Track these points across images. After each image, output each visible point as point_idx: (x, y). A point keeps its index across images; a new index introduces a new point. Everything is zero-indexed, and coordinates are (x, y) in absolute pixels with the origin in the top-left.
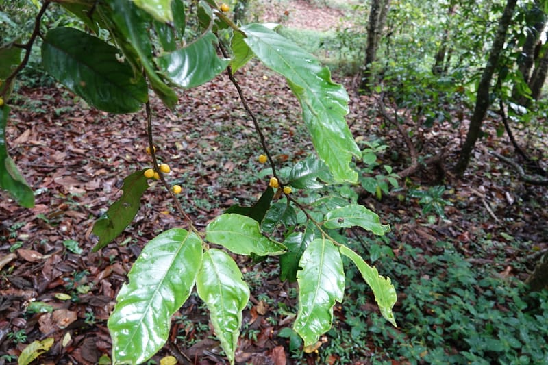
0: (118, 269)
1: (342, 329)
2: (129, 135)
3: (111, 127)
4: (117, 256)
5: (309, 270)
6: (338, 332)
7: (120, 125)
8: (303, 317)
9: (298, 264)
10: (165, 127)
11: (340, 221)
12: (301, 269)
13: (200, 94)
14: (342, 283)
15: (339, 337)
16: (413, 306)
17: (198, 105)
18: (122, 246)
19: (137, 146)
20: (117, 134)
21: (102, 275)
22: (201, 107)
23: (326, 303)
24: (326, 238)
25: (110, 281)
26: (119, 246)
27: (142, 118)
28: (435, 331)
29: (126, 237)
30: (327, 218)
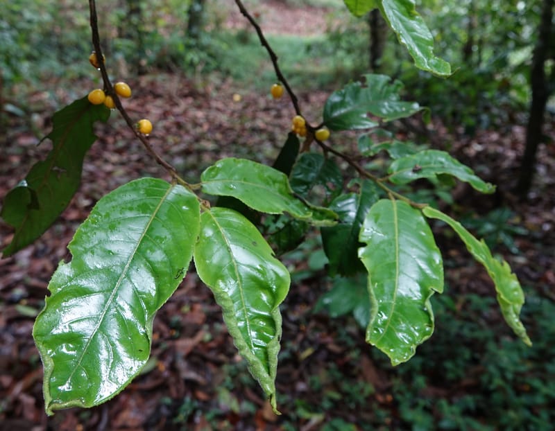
5: (378, 245)
8: (380, 322)
9: (358, 239)
10: (103, 172)
11: (417, 171)
12: (364, 245)
14: (437, 263)
16: (498, 382)
21: (18, 389)
23: (415, 296)
28: (537, 415)
30: (392, 171)
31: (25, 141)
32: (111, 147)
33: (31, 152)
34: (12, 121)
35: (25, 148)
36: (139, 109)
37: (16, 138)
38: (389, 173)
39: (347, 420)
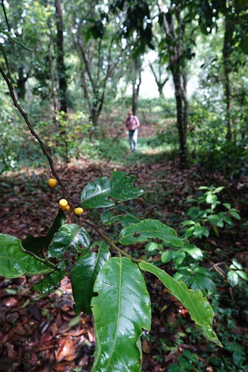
0: (19, 330)
1: (223, 356)
2: (25, 221)
3: (11, 218)
4: (18, 319)
5: (106, 294)
6: (220, 359)
7: (18, 216)
10: (51, 212)
13: (73, 187)
14: (147, 305)
15: (223, 364)
17: (72, 194)
18: (22, 309)
19: (31, 228)
20: (16, 222)
21: (5, 339)
22: (75, 195)
24: (123, 256)
25: (13, 343)
26: (20, 309)
27: (33, 209)
29: (25, 300)
30: (122, 235)
31: (11, 200)
32: (54, 199)
33: (15, 205)
34: (5, 190)
35: (12, 203)
36: (68, 179)
37: (8, 198)
38: (120, 237)
39: (192, 351)
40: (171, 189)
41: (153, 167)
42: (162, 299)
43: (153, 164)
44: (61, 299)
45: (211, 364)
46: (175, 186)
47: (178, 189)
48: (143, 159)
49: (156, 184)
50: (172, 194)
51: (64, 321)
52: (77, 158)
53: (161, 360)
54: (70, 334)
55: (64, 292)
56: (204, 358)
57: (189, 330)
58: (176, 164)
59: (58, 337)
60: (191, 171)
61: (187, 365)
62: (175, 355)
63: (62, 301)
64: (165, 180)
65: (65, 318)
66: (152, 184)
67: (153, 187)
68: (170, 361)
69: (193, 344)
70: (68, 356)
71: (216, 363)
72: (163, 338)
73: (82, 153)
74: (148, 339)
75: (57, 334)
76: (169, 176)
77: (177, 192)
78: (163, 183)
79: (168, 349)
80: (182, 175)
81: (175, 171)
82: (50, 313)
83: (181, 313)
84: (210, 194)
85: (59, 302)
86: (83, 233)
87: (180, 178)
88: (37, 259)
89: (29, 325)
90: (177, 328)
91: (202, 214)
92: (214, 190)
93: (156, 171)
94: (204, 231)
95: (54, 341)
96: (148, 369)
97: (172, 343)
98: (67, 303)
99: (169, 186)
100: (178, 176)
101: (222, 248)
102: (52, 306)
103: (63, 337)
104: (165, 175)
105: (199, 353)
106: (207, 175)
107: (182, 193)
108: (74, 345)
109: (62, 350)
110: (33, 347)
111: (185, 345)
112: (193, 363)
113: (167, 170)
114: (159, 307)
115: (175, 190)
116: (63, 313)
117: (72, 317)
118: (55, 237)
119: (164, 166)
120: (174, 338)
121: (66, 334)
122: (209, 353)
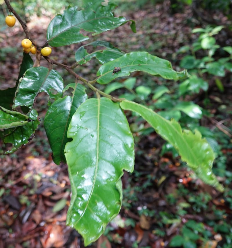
5: (82, 139)
8: (80, 204)
9: (66, 135)
11: (116, 71)
12: (71, 140)
14: (130, 146)
23: (111, 177)
24: (102, 96)
30: (100, 73)
38: (97, 75)
39: (197, 221)
40: (161, 40)
41: (137, 16)
42: (159, 170)
43: (137, 12)
44: (40, 185)
45: (219, 232)
46: (166, 36)
47: (171, 39)
48: (123, 7)
49: (142, 37)
50: (163, 47)
51: (47, 207)
52: (38, 16)
53: (162, 234)
54: (56, 219)
55: (44, 176)
56: (212, 227)
57: (192, 199)
58: (166, 9)
59: (42, 224)
60: (185, 15)
61: (192, 236)
62: (179, 227)
63: (42, 185)
64: (152, 31)
65: (48, 203)
66: (138, 37)
67: (138, 41)
68: (173, 234)
69: (198, 214)
70: (57, 242)
71: (225, 230)
72: (163, 211)
73: (44, 8)
74: (146, 214)
75: (41, 221)
76: (157, 25)
77: (169, 44)
78: (151, 35)
79: (169, 221)
80: (174, 22)
81: (165, 18)
82: (30, 200)
83: (182, 183)
84: (206, 37)
85: (38, 188)
86: (55, 76)
87: (172, 25)
88: (5, 112)
89: (7, 215)
90: (178, 199)
91: (199, 64)
92: (210, 32)
93: (142, 21)
94: (202, 84)
95: (38, 229)
96: (149, 245)
97: (173, 215)
98: (48, 187)
99: (159, 38)
100: (169, 23)
101: (227, 105)
102: (32, 192)
103: (48, 223)
104: (153, 24)
105: (206, 222)
106: (206, 18)
107: (175, 44)
108: (62, 230)
109: (48, 237)
110: (15, 238)
111: (189, 216)
112: (199, 233)
113: (155, 18)
114: (156, 179)
115: (166, 41)
116: (44, 198)
117: (55, 201)
118: (20, 83)
119: (150, 13)
120: (176, 210)
121: (51, 220)
122: (217, 221)
